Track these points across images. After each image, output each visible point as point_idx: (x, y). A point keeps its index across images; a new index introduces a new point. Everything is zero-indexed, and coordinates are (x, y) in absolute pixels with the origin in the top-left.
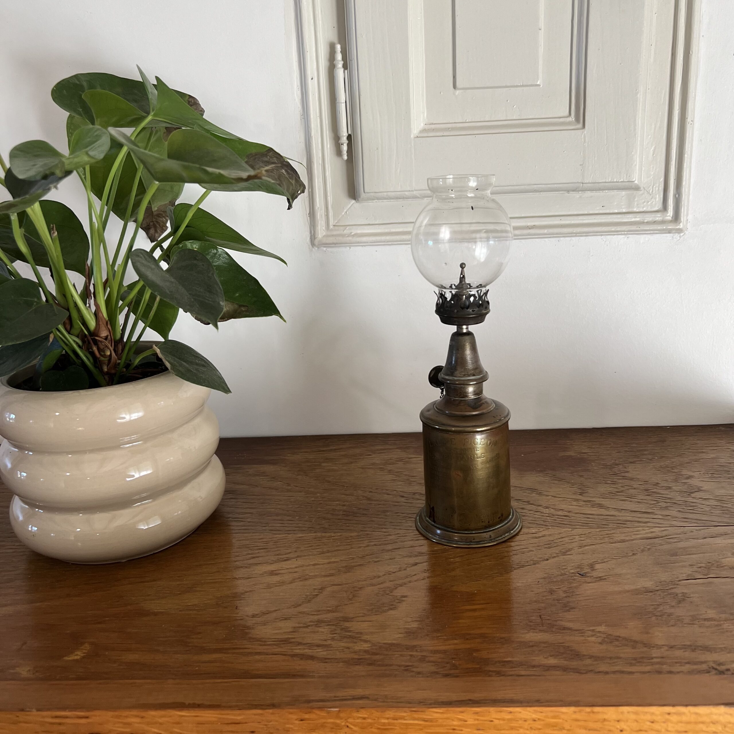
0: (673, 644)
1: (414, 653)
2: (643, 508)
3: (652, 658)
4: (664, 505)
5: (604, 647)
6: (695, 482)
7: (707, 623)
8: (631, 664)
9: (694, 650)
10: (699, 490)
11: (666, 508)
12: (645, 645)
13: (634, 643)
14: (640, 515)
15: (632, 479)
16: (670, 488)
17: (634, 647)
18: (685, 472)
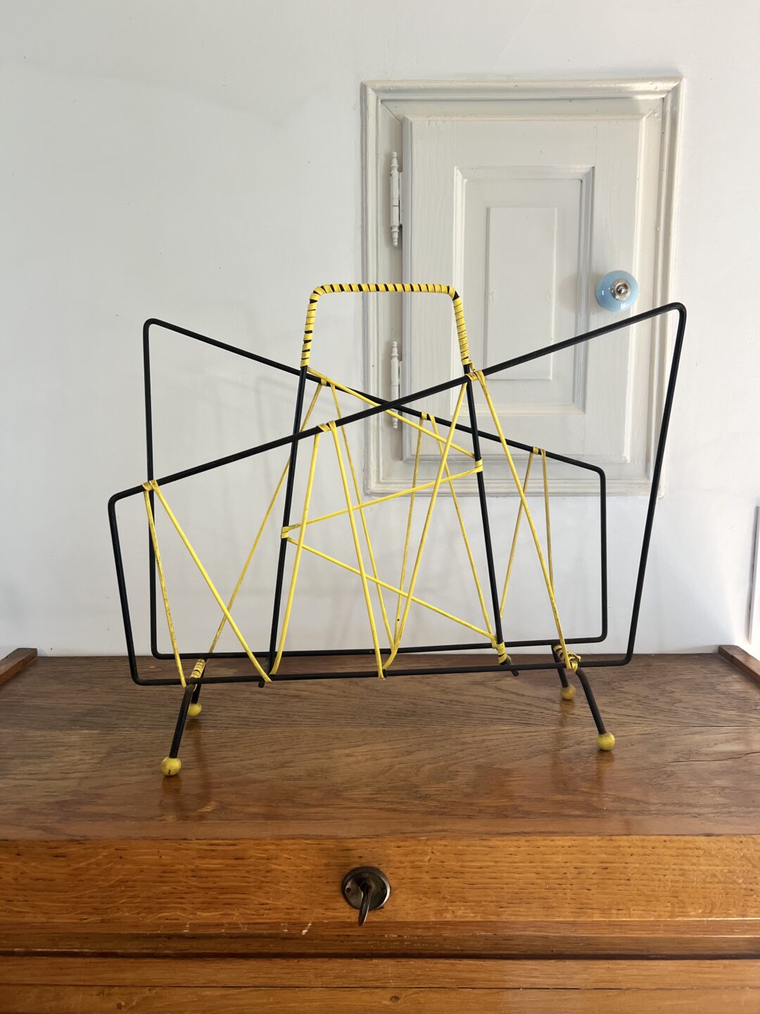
0: (665, 802)
1: (473, 808)
2: (637, 713)
3: (651, 811)
4: (653, 712)
5: (615, 804)
6: (677, 695)
7: (689, 790)
8: (636, 815)
9: (681, 806)
10: (680, 701)
11: (655, 714)
12: (645, 803)
13: (638, 802)
14: (634, 718)
15: (626, 693)
16: (657, 699)
17: (637, 804)
18: (668, 688)
